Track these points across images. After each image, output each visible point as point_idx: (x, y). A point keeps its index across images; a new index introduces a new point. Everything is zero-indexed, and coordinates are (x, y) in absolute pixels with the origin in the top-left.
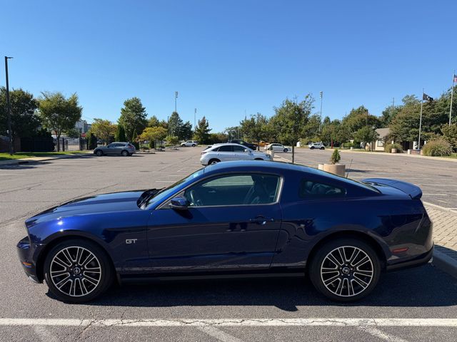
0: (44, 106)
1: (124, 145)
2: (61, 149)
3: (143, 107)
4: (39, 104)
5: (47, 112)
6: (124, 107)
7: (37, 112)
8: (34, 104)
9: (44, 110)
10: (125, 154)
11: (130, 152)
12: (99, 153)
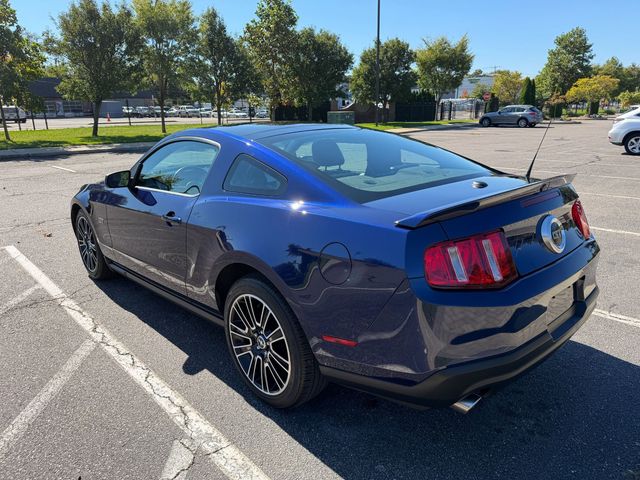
0: (423, 58)
1: (523, 110)
2: (446, 117)
3: (588, 43)
4: (415, 56)
5: (427, 67)
6: (554, 47)
7: (414, 67)
8: (412, 57)
9: (423, 64)
10: (523, 123)
11: (531, 120)
12: (486, 122)
